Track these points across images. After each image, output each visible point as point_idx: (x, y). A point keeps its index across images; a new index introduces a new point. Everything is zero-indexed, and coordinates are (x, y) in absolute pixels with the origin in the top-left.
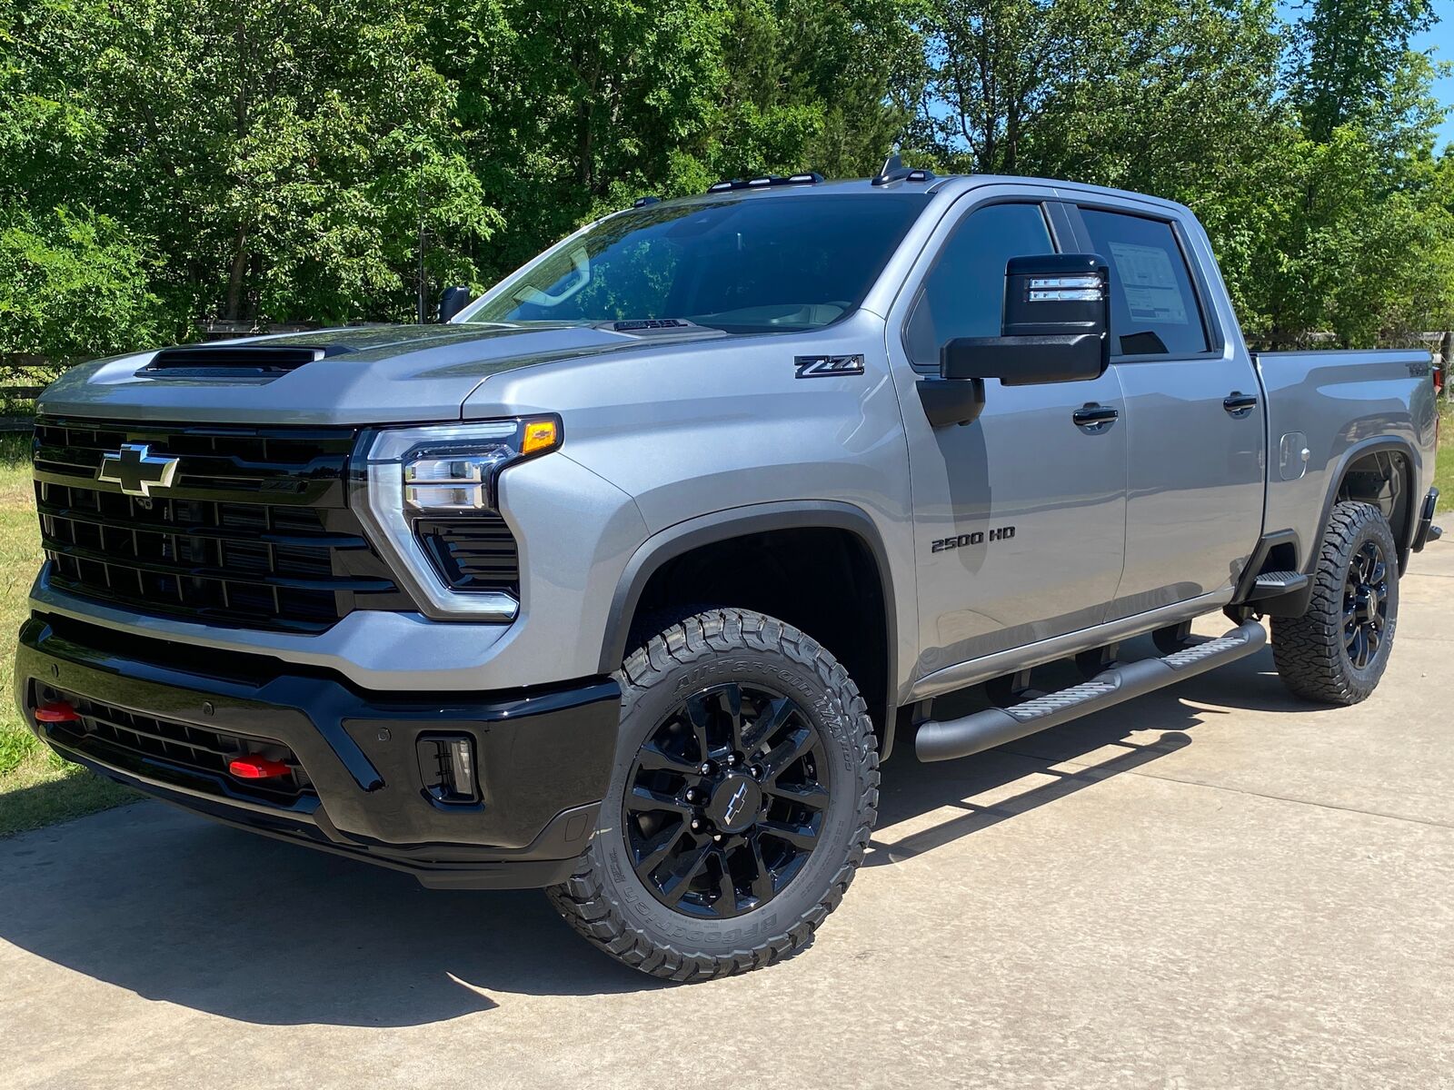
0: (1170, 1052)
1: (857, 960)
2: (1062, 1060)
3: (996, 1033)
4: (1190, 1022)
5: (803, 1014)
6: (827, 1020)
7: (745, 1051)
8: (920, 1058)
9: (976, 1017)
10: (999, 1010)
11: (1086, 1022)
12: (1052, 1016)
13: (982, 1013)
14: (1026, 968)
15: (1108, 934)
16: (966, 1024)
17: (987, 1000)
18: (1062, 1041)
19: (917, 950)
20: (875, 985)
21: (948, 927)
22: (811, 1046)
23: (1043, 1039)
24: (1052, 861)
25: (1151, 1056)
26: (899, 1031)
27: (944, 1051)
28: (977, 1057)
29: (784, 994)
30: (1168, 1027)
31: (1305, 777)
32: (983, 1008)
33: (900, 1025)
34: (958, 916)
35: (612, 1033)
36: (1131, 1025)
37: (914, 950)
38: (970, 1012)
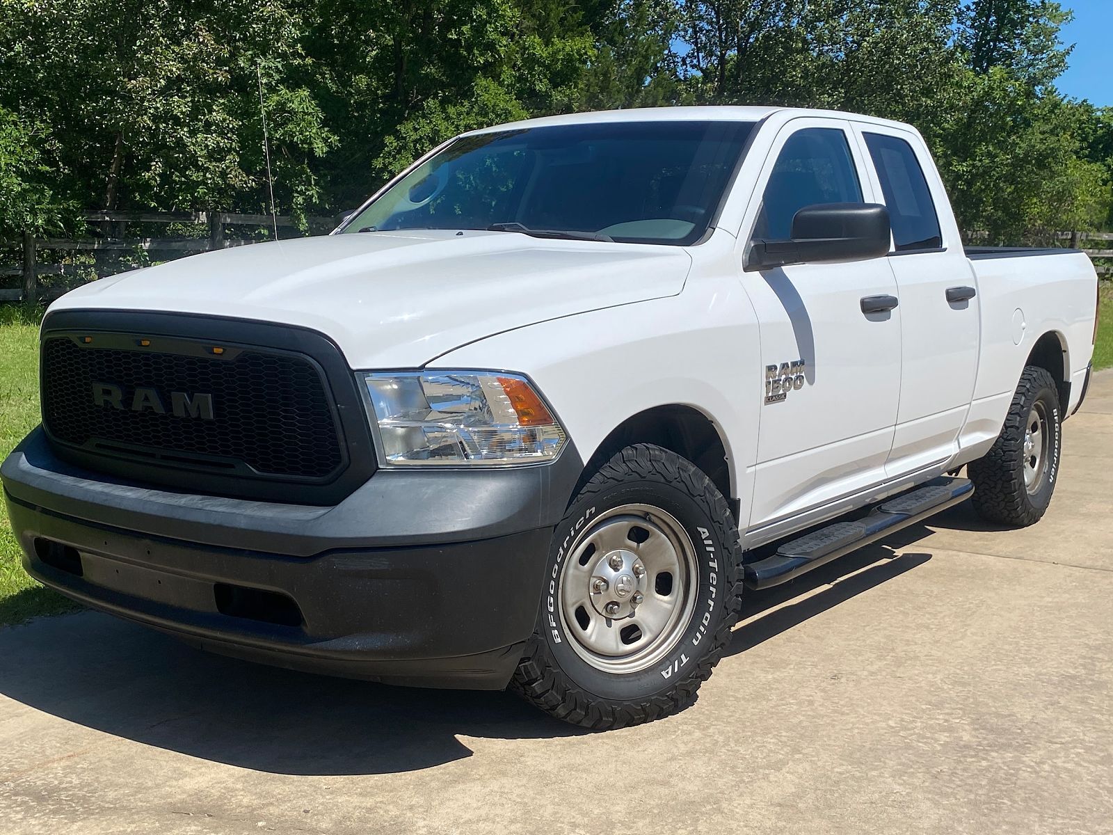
0: (1104, 737)
1: (833, 681)
2: (1026, 743)
3: (967, 727)
4: (1107, 717)
5: (814, 717)
6: (834, 720)
7: (785, 742)
8: (920, 744)
9: (947, 717)
10: (961, 712)
11: (1029, 718)
12: (1002, 715)
13: (947, 714)
14: (964, 684)
15: (1012, 660)
16: (941, 722)
17: (948, 706)
18: (1019, 731)
19: (873, 673)
20: (856, 697)
21: (889, 657)
22: (833, 738)
23: (1004, 730)
24: (941, 612)
25: (1091, 740)
26: (893, 727)
27: (936, 740)
28: (962, 743)
29: (791, 704)
30: (1092, 720)
31: (1096, 553)
32: (947, 711)
33: (891, 723)
34: (893, 650)
35: (675, 731)
36: (1064, 720)
37: (872, 674)
38: (939, 714)
